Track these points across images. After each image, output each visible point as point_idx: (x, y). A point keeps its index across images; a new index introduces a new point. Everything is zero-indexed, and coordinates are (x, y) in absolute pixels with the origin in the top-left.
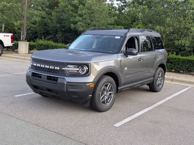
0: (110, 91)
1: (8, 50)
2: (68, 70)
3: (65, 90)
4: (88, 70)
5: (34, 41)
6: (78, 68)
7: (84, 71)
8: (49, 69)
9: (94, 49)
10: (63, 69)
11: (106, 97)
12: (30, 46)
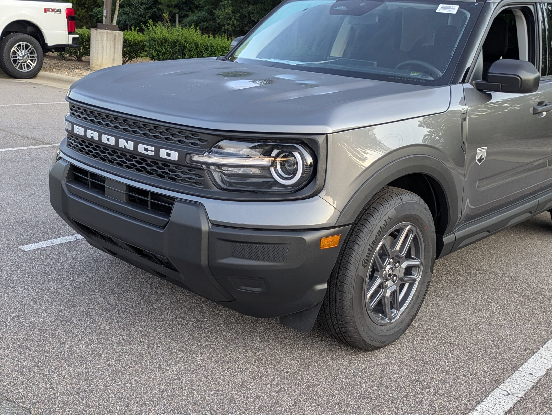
0: (408, 256)
1: (62, 58)
2: (219, 166)
3: (204, 261)
4: (315, 165)
5: (141, 30)
6: (267, 154)
7: (294, 173)
8: (134, 155)
9: (338, 61)
10: (196, 158)
11: (391, 287)
12: (126, 43)
